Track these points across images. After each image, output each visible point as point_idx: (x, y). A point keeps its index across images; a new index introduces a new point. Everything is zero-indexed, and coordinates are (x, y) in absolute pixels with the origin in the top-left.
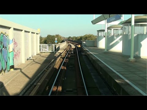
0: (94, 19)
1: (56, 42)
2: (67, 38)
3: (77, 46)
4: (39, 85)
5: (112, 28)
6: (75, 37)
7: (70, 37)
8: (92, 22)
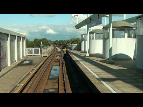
0: (78, 24)
1: (42, 45)
2: (54, 42)
3: (63, 49)
4: (21, 85)
5: (95, 32)
6: (62, 41)
7: (56, 41)
8: (76, 26)
